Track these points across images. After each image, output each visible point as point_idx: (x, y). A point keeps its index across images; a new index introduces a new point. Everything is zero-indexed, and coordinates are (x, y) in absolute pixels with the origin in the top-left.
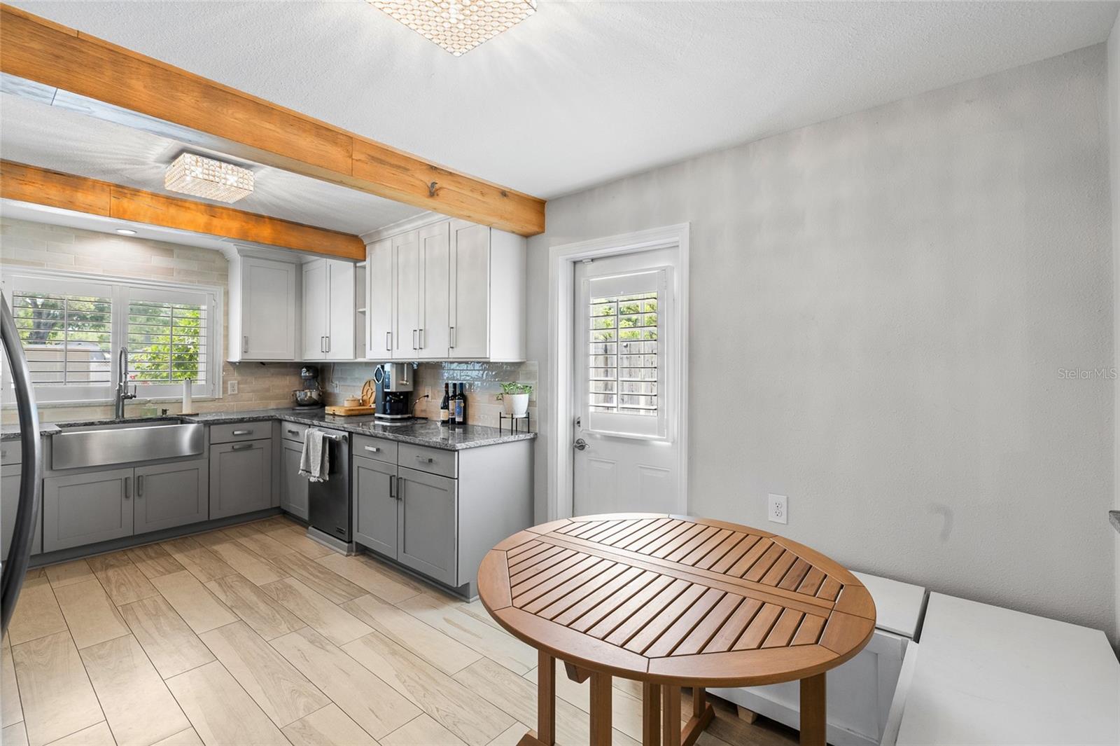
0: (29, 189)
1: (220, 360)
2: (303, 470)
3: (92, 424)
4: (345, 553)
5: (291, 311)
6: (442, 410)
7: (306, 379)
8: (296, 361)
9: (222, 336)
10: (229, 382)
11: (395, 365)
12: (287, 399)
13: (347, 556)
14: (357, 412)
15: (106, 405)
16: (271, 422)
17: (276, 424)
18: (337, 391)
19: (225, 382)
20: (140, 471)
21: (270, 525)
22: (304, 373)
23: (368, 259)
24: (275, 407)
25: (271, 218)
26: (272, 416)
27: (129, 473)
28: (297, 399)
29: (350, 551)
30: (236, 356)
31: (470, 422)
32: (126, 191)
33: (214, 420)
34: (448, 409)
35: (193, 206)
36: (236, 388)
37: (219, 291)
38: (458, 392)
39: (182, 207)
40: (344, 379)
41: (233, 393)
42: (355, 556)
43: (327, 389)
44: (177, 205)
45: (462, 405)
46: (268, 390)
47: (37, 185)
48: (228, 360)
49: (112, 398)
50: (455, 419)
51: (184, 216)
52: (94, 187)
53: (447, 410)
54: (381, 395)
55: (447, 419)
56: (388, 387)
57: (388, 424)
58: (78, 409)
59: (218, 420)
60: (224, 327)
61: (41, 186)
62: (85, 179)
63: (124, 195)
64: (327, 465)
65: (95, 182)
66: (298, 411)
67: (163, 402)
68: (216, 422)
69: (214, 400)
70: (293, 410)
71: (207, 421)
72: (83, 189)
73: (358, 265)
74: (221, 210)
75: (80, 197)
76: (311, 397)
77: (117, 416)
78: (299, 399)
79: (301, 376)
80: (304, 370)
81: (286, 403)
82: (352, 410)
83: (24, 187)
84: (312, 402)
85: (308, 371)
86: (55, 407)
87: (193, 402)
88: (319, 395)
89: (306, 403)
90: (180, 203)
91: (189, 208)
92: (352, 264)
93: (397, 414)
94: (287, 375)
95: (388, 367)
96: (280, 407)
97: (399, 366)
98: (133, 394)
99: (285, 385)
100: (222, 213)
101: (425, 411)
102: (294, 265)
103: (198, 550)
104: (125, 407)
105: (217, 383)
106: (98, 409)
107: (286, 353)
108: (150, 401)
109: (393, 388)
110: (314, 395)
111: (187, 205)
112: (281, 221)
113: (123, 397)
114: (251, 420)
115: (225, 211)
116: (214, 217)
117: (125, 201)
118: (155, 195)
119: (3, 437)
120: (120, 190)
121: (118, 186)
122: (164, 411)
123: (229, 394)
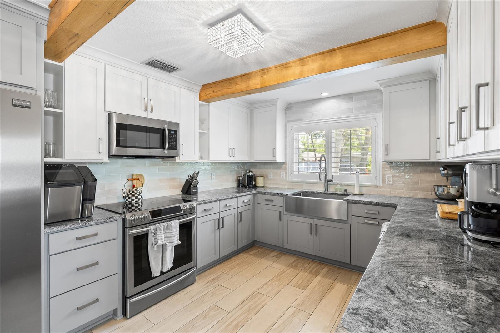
7: (446, 176)
8: (431, 161)
10: (387, 176)
16: (394, 208)
20: (316, 221)
22: (442, 170)
25: (340, 48)
26: (394, 204)
27: (312, 221)
32: (266, 71)
33: (353, 200)
35: (293, 64)
36: (391, 180)
37: (379, 115)
39: (288, 67)
41: (389, 183)
44: (286, 67)
46: (417, 183)
47: (239, 84)
52: (255, 75)
56: (467, 194)
58: (314, 185)
59: (355, 200)
62: (252, 73)
63: (264, 74)
67: (345, 185)
69: (376, 187)
74: (308, 59)
77: (327, 191)
78: (438, 193)
79: (441, 173)
82: (450, 213)
85: (445, 169)
86: (306, 183)
87: (360, 186)
89: (445, 197)
90: (287, 66)
91: (291, 66)
93: (484, 234)
98: (331, 179)
100: (308, 60)
102: (428, 82)
104: (328, 186)
105: (378, 176)
107: (423, 155)
108: (339, 184)
112: (349, 46)
113: (327, 181)
114: (378, 204)
115: (310, 59)
116: (304, 65)
117: (265, 76)
118: (276, 67)
119: (272, 194)
120: (264, 71)
121: (263, 70)
122: (346, 191)
123: (387, 183)
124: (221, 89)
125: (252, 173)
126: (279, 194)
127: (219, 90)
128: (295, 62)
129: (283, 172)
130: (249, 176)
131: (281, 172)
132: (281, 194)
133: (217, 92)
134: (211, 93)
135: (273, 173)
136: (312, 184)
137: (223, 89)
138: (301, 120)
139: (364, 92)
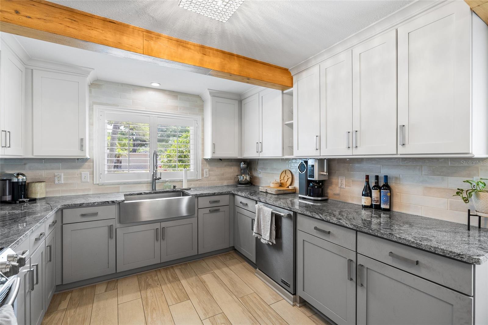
0: (94, 33)
1: (200, 158)
2: (256, 233)
3: (141, 194)
4: (292, 303)
5: (236, 129)
6: (363, 197)
7: (244, 169)
8: (238, 158)
9: (201, 144)
10: (205, 170)
11: (317, 161)
12: (232, 180)
13: (293, 306)
14: (282, 192)
15: (147, 183)
16: (229, 195)
17: (232, 197)
18: (260, 176)
19: (203, 170)
20: (164, 224)
21: (230, 259)
22: (242, 165)
23: (295, 86)
24: (226, 185)
25: (238, 56)
26: (229, 192)
27: (157, 226)
28: (239, 180)
29: (295, 301)
30: (208, 156)
31: (396, 209)
32: (152, 36)
33: (200, 194)
34: (371, 197)
35: (192, 47)
36: (208, 173)
37: (199, 118)
38: (382, 183)
39: (186, 47)
40: (265, 169)
41: (206, 176)
42: (300, 307)
43: (253, 174)
44: (183, 46)
45: (389, 194)
46: (223, 174)
48: (204, 158)
49: (150, 179)
50: (380, 205)
51: (187, 54)
52: (133, 32)
53: (369, 198)
54: (304, 182)
55: (369, 204)
56: (313, 177)
57: (312, 203)
58: (134, 185)
59: (202, 194)
60: (202, 138)
61: (101, 31)
62: (128, 26)
63: (151, 38)
64: (274, 233)
65: (134, 28)
66: (239, 187)
67: (173, 181)
68: (201, 195)
69: (197, 180)
70: (237, 186)
71: (196, 194)
72: (127, 34)
73: (285, 92)
74: (209, 50)
75: (126, 40)
76: (246, 179)
77: (153, 190)
78: (240, 180)
79: (240, 167)
80: (243, 163)
81: (232, 182)
83: (91, 31)
84: (246, 182)
85: (244, 164)
86: (125, 184)
87: (188, 181)
88: (250, 178)
89: (244, 183)
90: (184, 45)
91: (190, 48)
92: (281, 91)
94: (232, 166)
95: (310, 163)
96: (229, 184)
97: (321, 161)
98: (160, 177)
99: (231, 171)
100: (209, 52)
101: (338, 195)
102: (237, 101)
103: (194, 278)
104: (156, 184)
105: (199, 171)
106: (144, 185)
107: (234, 154)
108: (167, 181)
109: (316, 178)
110: (248, 178)
111: (189, 46)
112: (244, 58)
113: (155, 179)
114: (219, 194)
115: (211, 51)
116: (205, 55)
117: (152, 43)
118: (170, 39)
119: (96, 204)
120: (149, 34)
121: (148, 32)
122: (174, 187)
123: (205, 176)
124: (45, 18)
125: (24, 178)
126: (110, 202)
127: (38, 16)
128: (194, 45)
129: (85, 172)
130: (18, 182)
131: (82, 173)
132: (113, 202)
133: (30, 17)
134: (5, 11)
135: (63, 176)
136: (132, 185)
137: (50, 21)
138: (116, 105)
139: (188, 94)
